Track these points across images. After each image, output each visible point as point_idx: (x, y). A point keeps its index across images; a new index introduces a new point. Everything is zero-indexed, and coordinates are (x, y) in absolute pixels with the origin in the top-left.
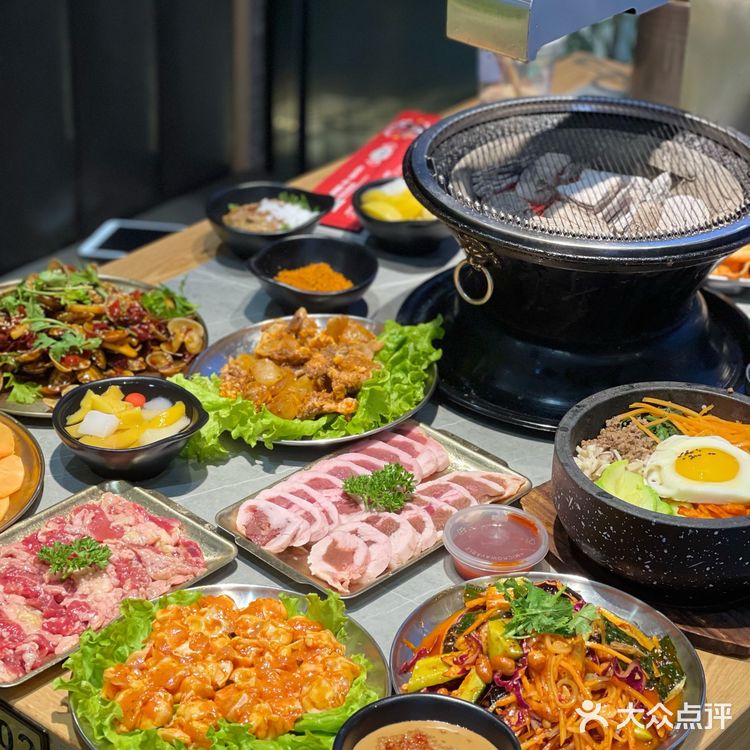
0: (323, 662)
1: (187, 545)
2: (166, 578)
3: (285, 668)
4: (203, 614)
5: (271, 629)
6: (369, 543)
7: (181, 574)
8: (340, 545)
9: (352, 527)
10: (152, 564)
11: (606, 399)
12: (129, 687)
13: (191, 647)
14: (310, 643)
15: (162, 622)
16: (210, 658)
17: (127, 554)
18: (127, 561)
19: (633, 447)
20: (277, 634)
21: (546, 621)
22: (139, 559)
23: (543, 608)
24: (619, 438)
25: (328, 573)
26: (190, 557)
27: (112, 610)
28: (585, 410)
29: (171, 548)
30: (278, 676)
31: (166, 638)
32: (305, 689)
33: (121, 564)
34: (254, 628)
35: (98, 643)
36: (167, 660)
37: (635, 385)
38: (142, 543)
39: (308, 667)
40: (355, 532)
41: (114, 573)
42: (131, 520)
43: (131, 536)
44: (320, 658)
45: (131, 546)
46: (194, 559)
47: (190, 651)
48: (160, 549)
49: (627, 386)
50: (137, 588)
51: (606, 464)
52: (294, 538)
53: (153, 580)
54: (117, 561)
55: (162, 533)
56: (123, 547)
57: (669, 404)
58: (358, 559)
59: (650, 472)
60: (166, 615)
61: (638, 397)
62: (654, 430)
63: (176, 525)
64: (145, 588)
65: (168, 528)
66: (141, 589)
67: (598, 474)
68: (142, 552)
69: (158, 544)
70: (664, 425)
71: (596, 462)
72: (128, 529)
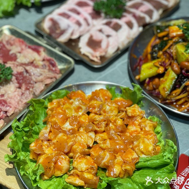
0: (140, 125)
1: (49, 60)
2: (42, 81)
3: (122, 132)
4: (72, 103)
5: (107, 108)
6: (108, 36)
7: (49, 78)
8: (95, 38)
9: (99, 27)
10: (34, 74)
12: (45, 153)
13: (70, 125)
14: (130, 115)
15: (52, 110)
16: (82, 130)
17: (20, 69)
18: (21, 74)
20: (111, 111)
22: (27, 71)
25: (90, 53)
26: (51, 67)
27: (18, 103)
29: (41, 63)
30: (119, 137)
31: (57, 121)
32: (135, 143)
33: (18, 76)
34: (99, 108)
35: (23, 130)
36: (60, 135)
38: (27, 62)
39: (132, 128)
40: (101, 31)
41: (16, 81)
42: (19, 49)
43: (21, 59)
44: (136, 122)
45: (22, 64)
46: (54, 69)
47: (70, 127)
48: (36, 65)
50: (28, 89)
52: (72, 34)
53: (36, 83)
54: (16, 74)
55: (35, 55)
56: (17, 65)
58: (104, 45)
60: (53, 106)
63: (42, 50)
64: (33, 88)
65: (38, 52)
66: (31, 89)
68: (28, 68)
69: (35, 62)
72: (18, 55)
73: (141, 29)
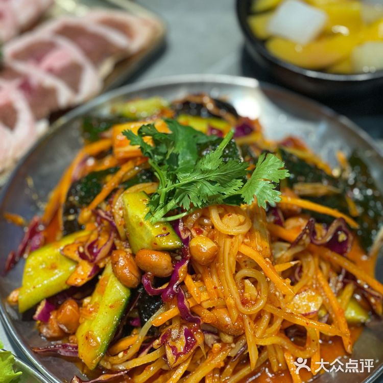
21: (209, 190)
23: (203, 172)
73: (42, 127)
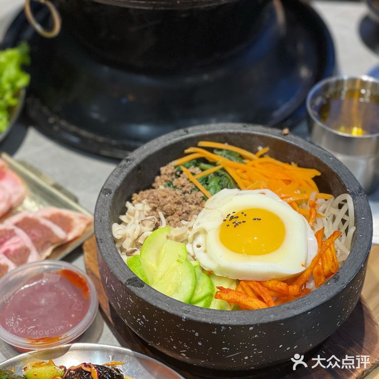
11: (158, 148)
19: (180, 208)
24: (165, 197)
28: (134, 164)
37: (190, 129)
49: (182, 131)
51: (148, 232)
57: (225, 146)
59: (196, 235)
61: (193, 142)
62: (206, 181)
67: (140, 241)
70: (216, 174)
71: (138, 227)
